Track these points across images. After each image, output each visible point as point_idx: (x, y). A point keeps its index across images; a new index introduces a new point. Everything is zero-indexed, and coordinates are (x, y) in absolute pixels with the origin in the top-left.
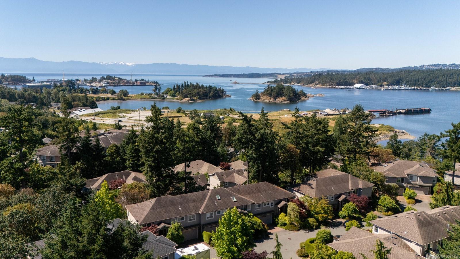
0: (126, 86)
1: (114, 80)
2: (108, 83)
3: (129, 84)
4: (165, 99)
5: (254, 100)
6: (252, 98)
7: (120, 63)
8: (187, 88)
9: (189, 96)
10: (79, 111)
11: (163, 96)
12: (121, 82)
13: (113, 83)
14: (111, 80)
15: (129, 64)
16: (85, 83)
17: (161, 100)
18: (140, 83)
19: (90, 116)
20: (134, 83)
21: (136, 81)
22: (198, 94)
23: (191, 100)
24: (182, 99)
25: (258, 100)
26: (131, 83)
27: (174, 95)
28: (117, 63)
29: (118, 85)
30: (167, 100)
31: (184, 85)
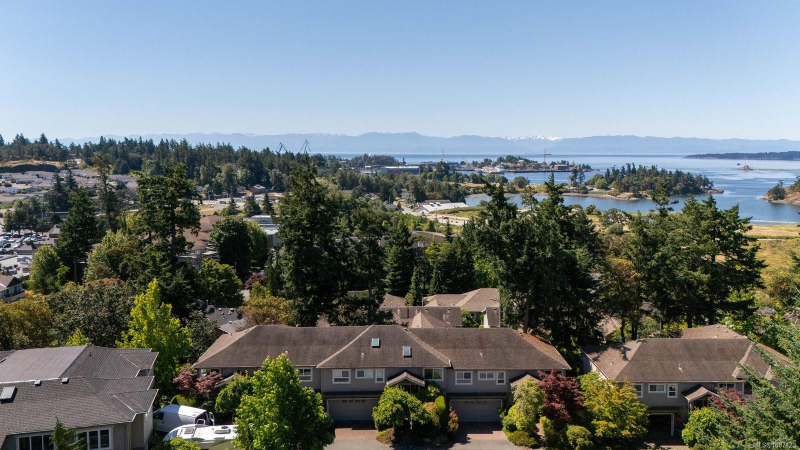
0: (534, 172)
1: (516, 163)
2: (507, 167)
3: (541, 169)
4: (587, 193)
5: (770, 201)
6: (767, 197)
7: (538, 137)
8: (631, 174)
9: (631, 188)
10: (432, 205)
11: (585, 188)
12: (527, 166)
13: (515, 168)
14: (512, 162)
15: (553, 139)
16: (472, 168)
17: (580, 194)
18: (559, 168)
19: (444, 213)
20: (549, 168)
21: (553, 164)
22: (651, 186)
23: (635, 196)
24: (617, 194)
25: (779, 201)
26: (542, 168)
27: (605, 187)
28: (533, 137)
29: (522, 171)
30: (591, 195)
31: (626, 168)
